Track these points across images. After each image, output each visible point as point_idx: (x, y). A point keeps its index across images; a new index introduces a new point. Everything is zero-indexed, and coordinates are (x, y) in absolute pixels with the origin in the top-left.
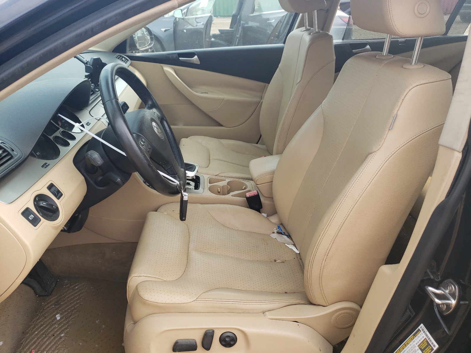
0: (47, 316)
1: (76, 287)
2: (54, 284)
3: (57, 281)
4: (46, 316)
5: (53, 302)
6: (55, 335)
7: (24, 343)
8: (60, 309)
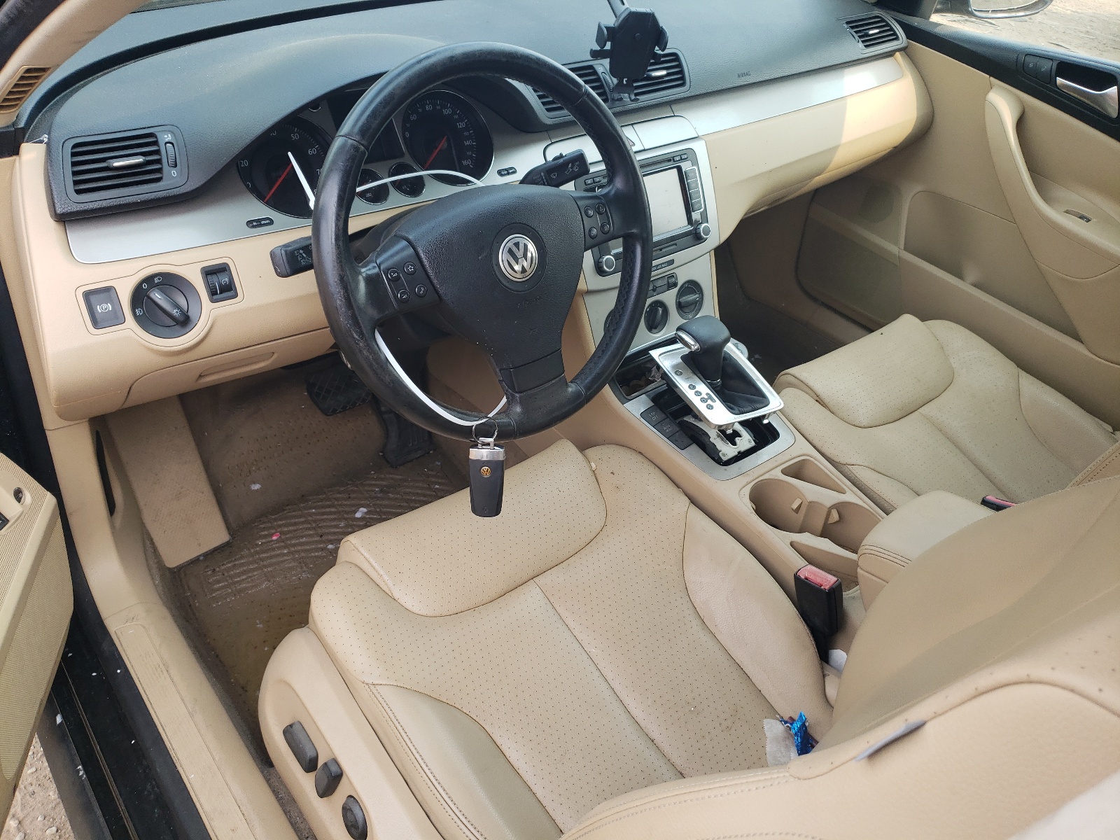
0: (354, 498)
1: (437, 486)
2: (420, 453)
3: (429, 453)
4: (352, 496)
5: (384, 483)
6: (324, 538)
7: (286, 512)
8: (378, 502)
